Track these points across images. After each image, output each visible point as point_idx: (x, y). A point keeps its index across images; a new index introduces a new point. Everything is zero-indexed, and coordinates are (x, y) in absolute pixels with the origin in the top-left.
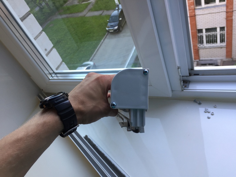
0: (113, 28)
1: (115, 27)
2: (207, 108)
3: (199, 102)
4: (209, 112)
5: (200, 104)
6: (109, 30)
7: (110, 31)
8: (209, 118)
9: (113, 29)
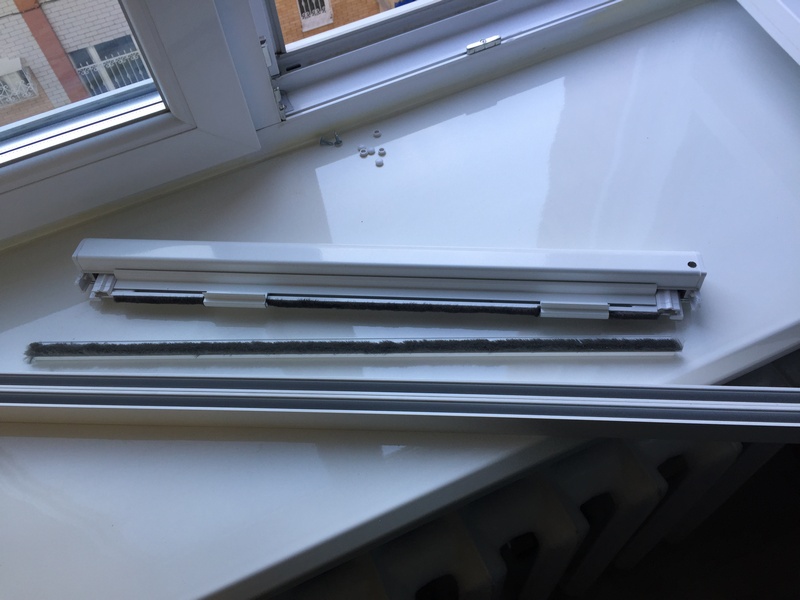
2: (362, 146)
3: (334, 141)
4: (372, 153)
5: (338, 143)
8: (380, 165)
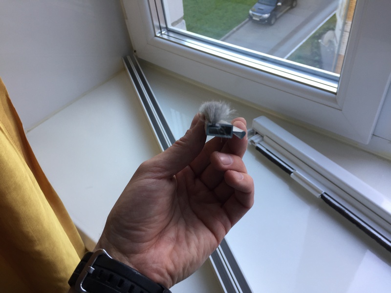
0: (259, 15)
1: (265, 14)
6: (253, 15)
7: (254, 18)
9: (261, 16)
